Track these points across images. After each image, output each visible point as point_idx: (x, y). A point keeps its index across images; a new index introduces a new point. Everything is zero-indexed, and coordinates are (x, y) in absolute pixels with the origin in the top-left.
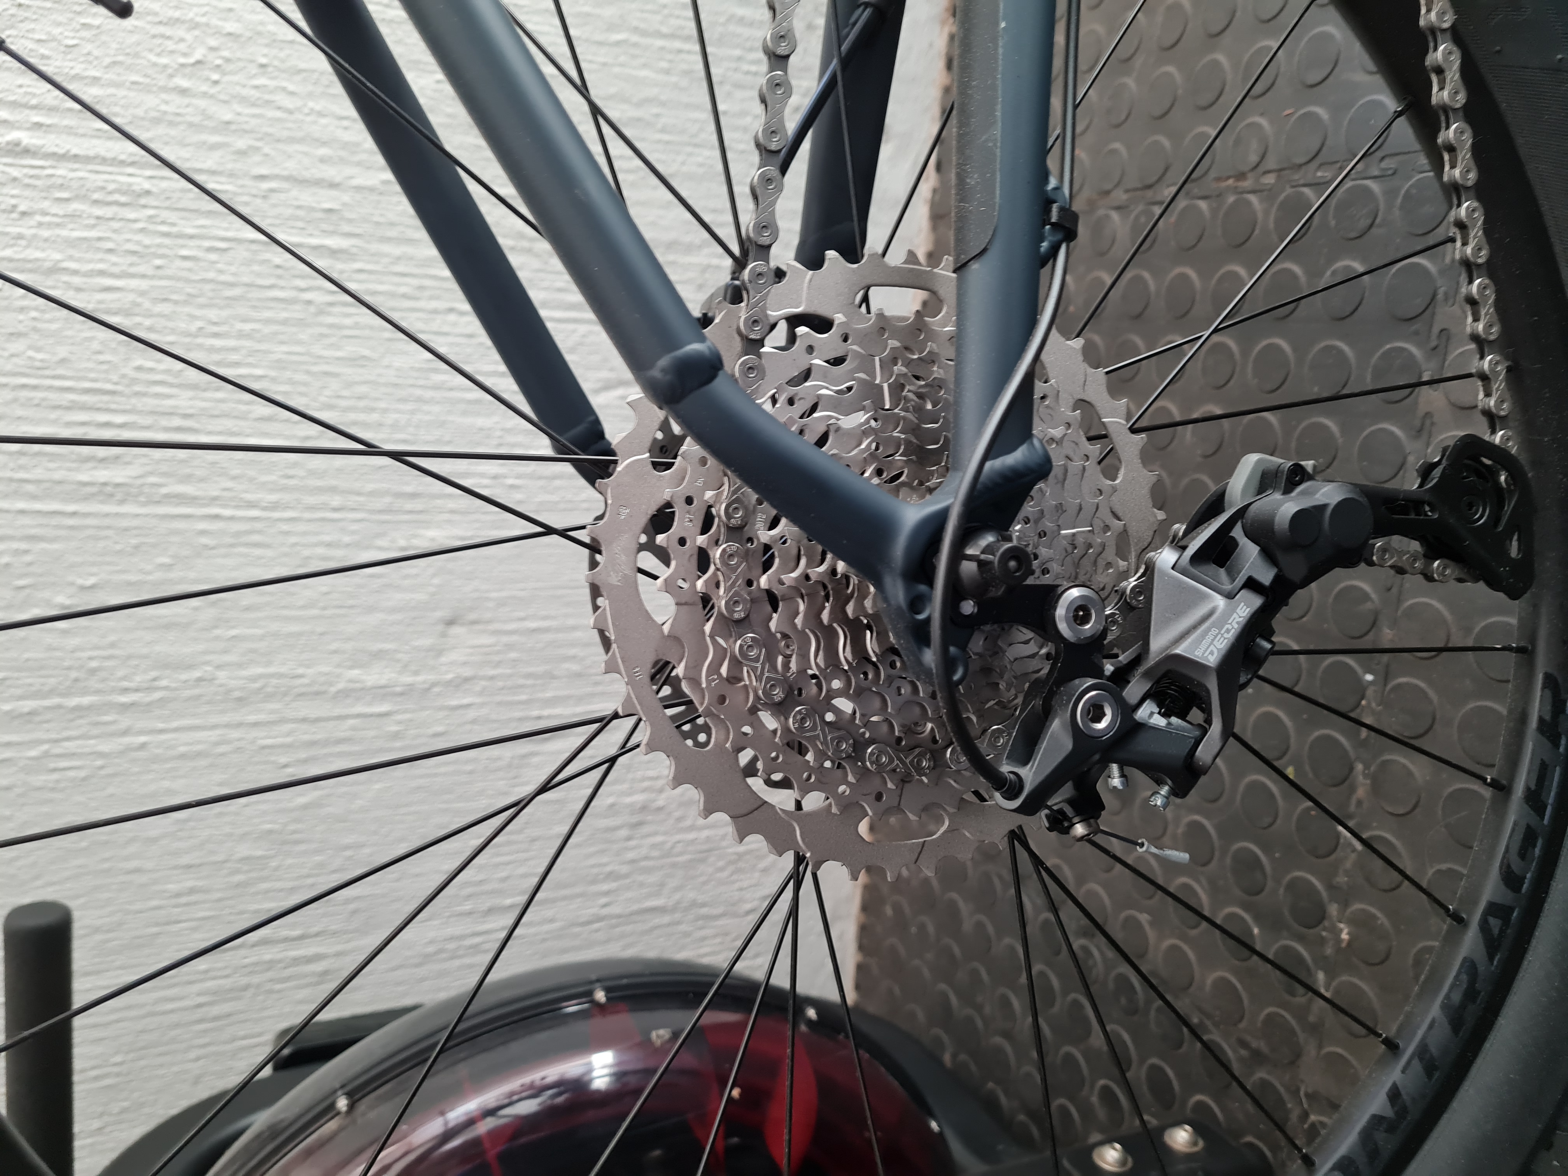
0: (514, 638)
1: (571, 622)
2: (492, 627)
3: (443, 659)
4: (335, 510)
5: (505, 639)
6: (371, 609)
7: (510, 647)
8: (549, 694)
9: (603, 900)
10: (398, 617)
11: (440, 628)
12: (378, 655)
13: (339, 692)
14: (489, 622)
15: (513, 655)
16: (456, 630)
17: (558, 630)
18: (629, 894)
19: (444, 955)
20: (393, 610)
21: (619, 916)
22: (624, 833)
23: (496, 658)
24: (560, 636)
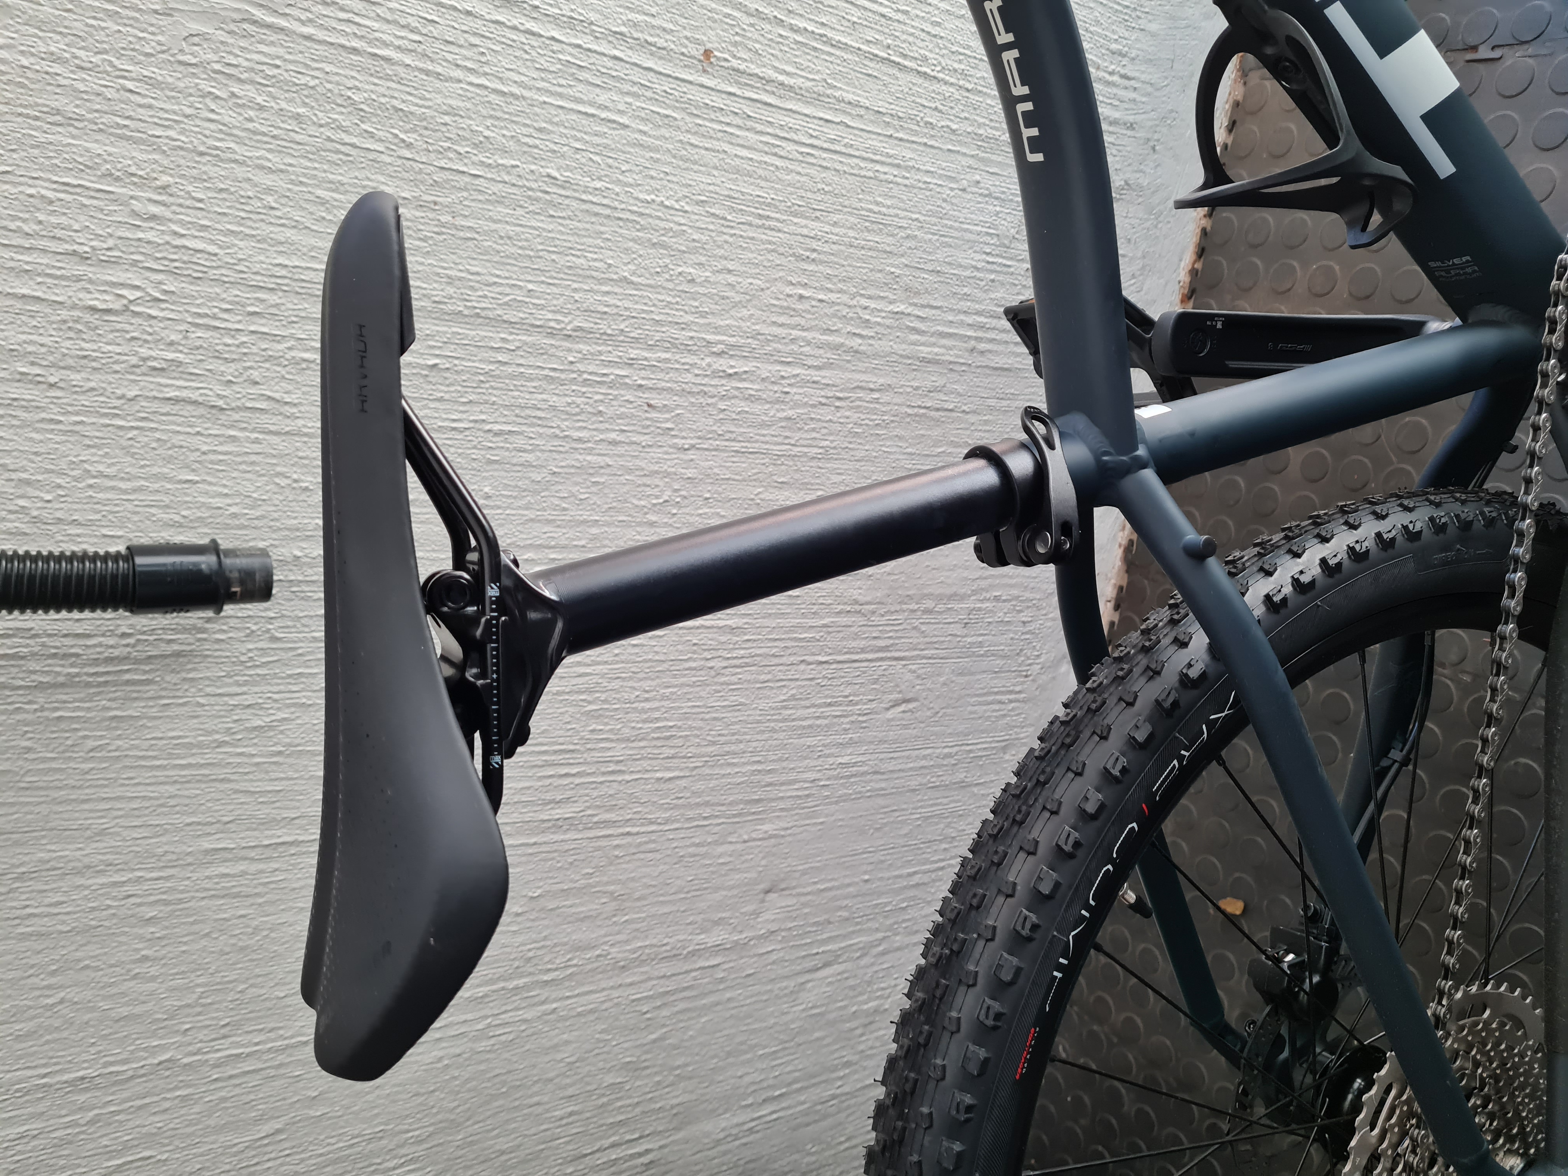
0: (809, 897)
1: (847, 881)
2: (794, 892)
3: (760, 920)
4: (705, 818)
5: (803, 899)
6: (717, 889)
7: (805, 905)
8: (825, 936)
9: (839, 1083)
10: (735, 892)
11: (762, 896)
12: (717, 923)
13: (689, 953)
14: (794, 888)
15: (806, 911)
16: (772, 896)
17: (838, 888)
18: (856, 1077)
19: (729, 1139)
20: (732, 888)
21: (847, 1094)
22: (859, 1032)
23: (794, 914)
24: (839, 892)
